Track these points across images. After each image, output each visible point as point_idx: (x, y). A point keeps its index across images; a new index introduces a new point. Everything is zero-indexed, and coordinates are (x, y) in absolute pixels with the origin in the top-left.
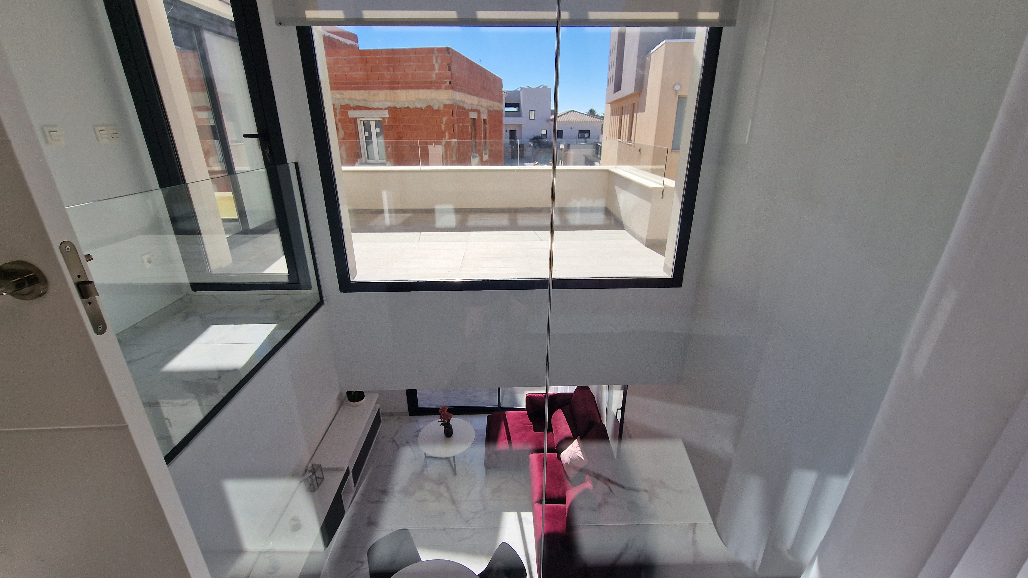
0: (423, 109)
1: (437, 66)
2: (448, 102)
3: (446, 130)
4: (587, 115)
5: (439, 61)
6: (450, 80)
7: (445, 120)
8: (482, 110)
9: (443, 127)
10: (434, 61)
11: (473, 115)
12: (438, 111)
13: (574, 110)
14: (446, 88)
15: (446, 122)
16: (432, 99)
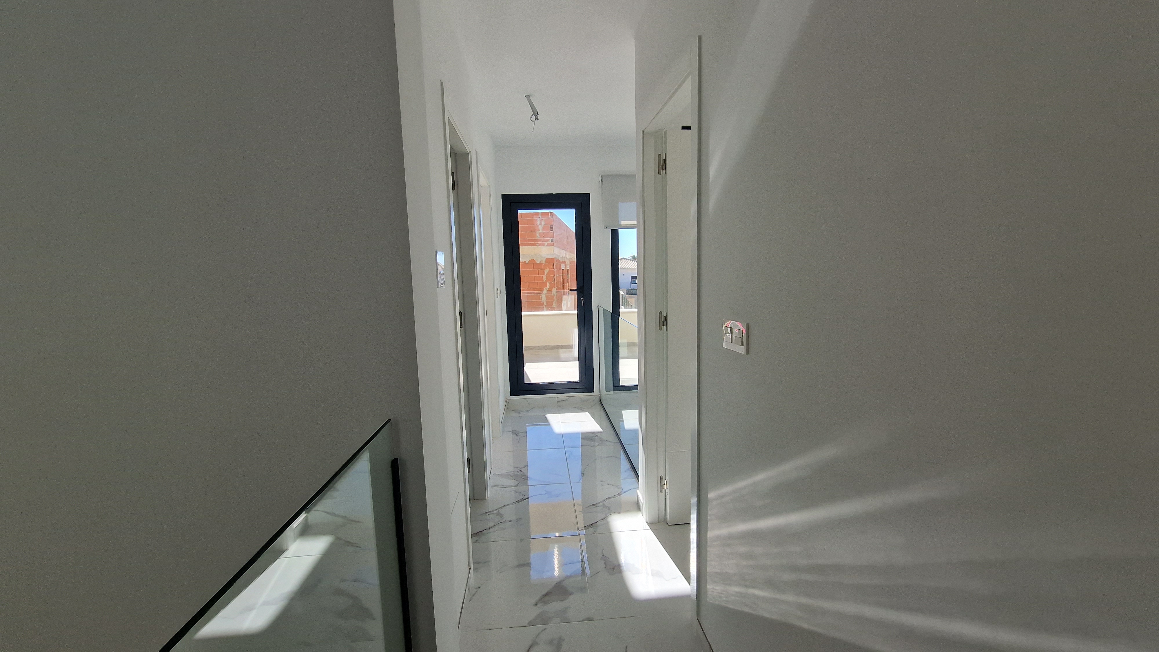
0: (527, 262)
1: (540, 227)
2: (550, 257)
3: (547, 280)
4: (630, 260)
5: (543, 223)
6: (552, 238)
7: (546, 271)
8: (568, 262)
9: (545, 278)
10: (539, 223)
11: (563, 267)
12: (540, 264)
13: (624, 257)
14: (548, 245)
15: (547, 273)
16: (535, 255)
